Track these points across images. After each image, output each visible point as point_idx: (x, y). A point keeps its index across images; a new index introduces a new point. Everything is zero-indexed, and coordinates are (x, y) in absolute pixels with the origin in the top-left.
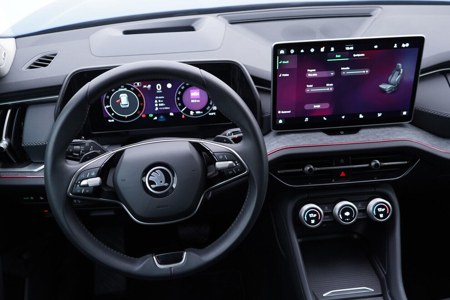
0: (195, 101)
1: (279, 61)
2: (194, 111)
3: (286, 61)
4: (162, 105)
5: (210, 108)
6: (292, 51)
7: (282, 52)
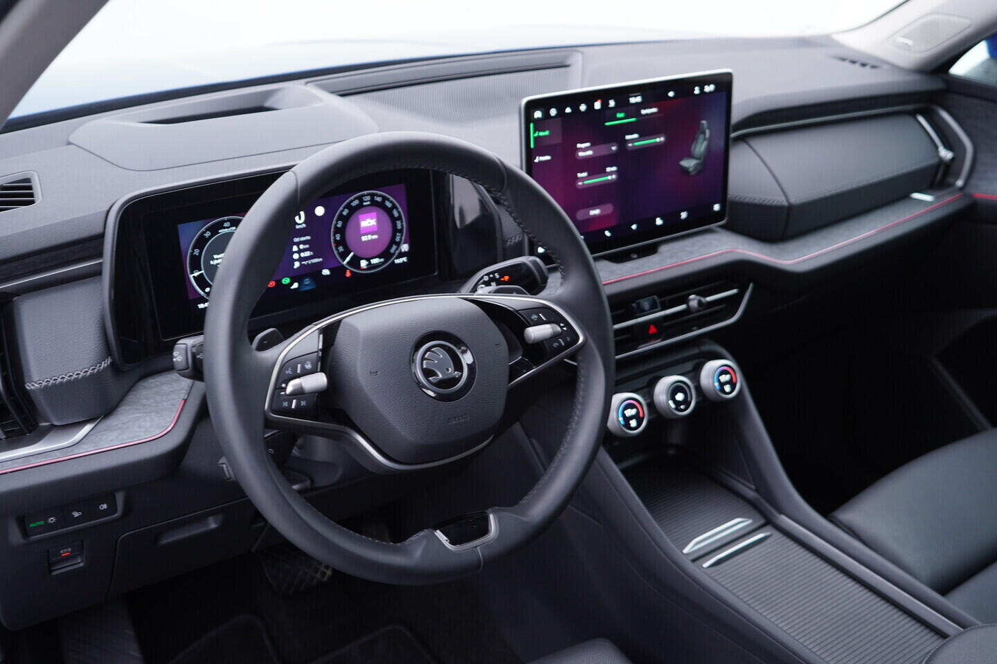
0: (370, 237)
1: (535, 133)
2: (368, 260)
3: (544, 131)
4: (308, 254)
5: (397, 249)
6: (553, 112)
7: (538, 114)
